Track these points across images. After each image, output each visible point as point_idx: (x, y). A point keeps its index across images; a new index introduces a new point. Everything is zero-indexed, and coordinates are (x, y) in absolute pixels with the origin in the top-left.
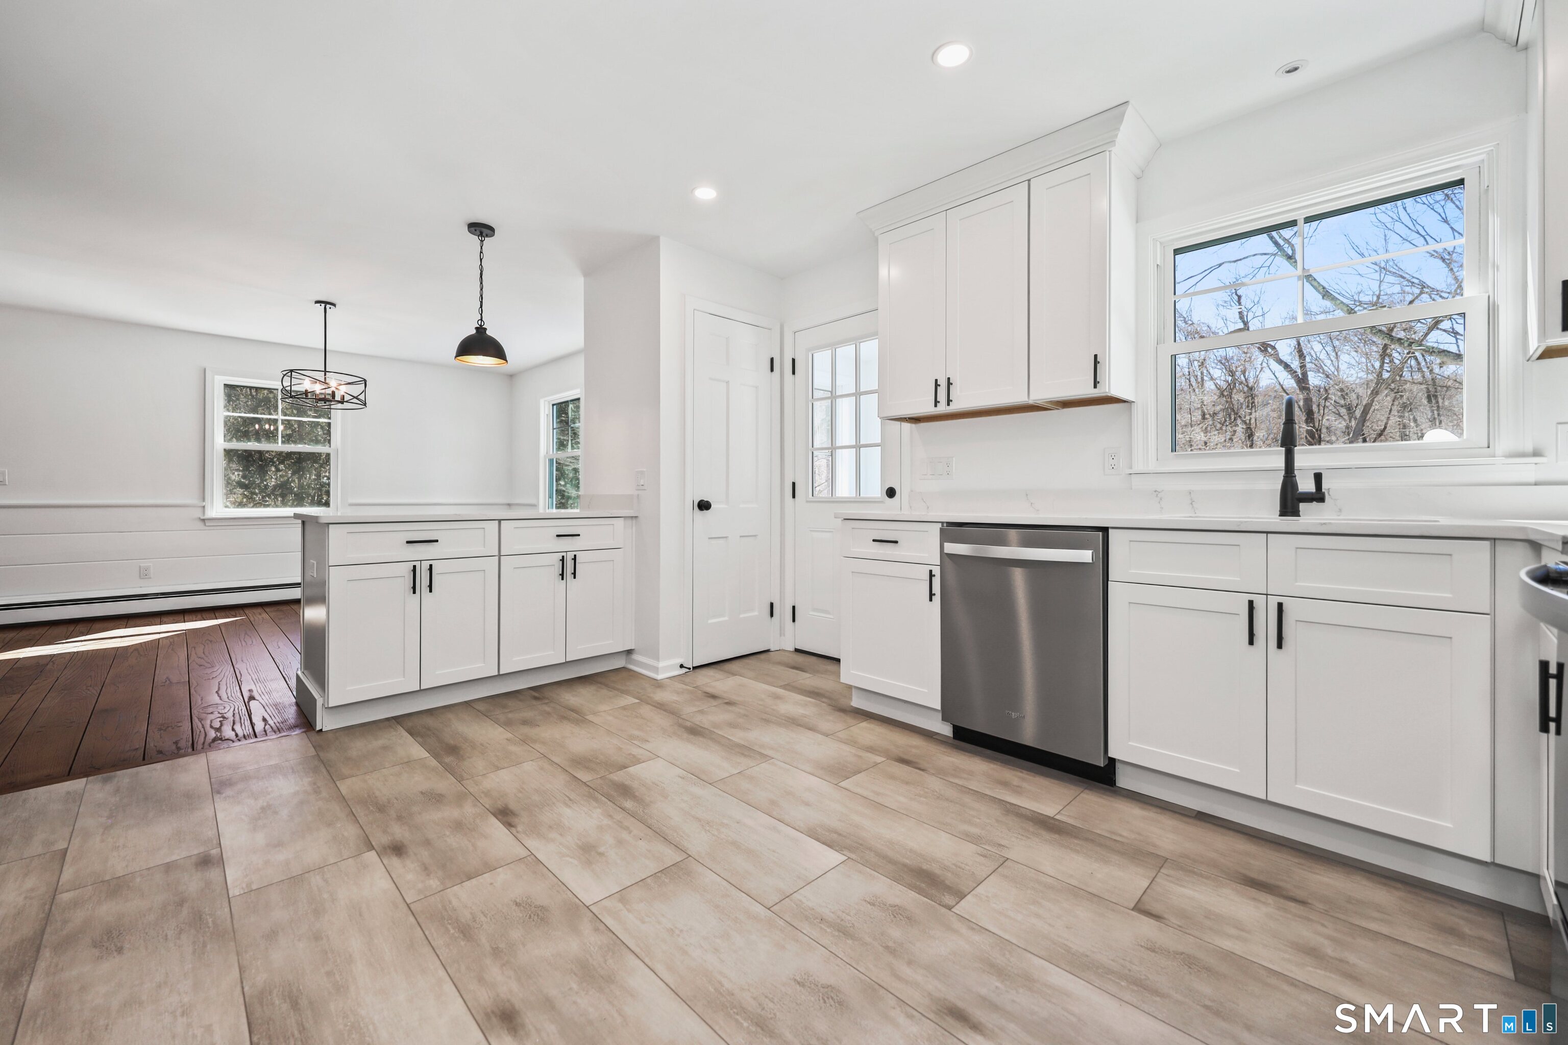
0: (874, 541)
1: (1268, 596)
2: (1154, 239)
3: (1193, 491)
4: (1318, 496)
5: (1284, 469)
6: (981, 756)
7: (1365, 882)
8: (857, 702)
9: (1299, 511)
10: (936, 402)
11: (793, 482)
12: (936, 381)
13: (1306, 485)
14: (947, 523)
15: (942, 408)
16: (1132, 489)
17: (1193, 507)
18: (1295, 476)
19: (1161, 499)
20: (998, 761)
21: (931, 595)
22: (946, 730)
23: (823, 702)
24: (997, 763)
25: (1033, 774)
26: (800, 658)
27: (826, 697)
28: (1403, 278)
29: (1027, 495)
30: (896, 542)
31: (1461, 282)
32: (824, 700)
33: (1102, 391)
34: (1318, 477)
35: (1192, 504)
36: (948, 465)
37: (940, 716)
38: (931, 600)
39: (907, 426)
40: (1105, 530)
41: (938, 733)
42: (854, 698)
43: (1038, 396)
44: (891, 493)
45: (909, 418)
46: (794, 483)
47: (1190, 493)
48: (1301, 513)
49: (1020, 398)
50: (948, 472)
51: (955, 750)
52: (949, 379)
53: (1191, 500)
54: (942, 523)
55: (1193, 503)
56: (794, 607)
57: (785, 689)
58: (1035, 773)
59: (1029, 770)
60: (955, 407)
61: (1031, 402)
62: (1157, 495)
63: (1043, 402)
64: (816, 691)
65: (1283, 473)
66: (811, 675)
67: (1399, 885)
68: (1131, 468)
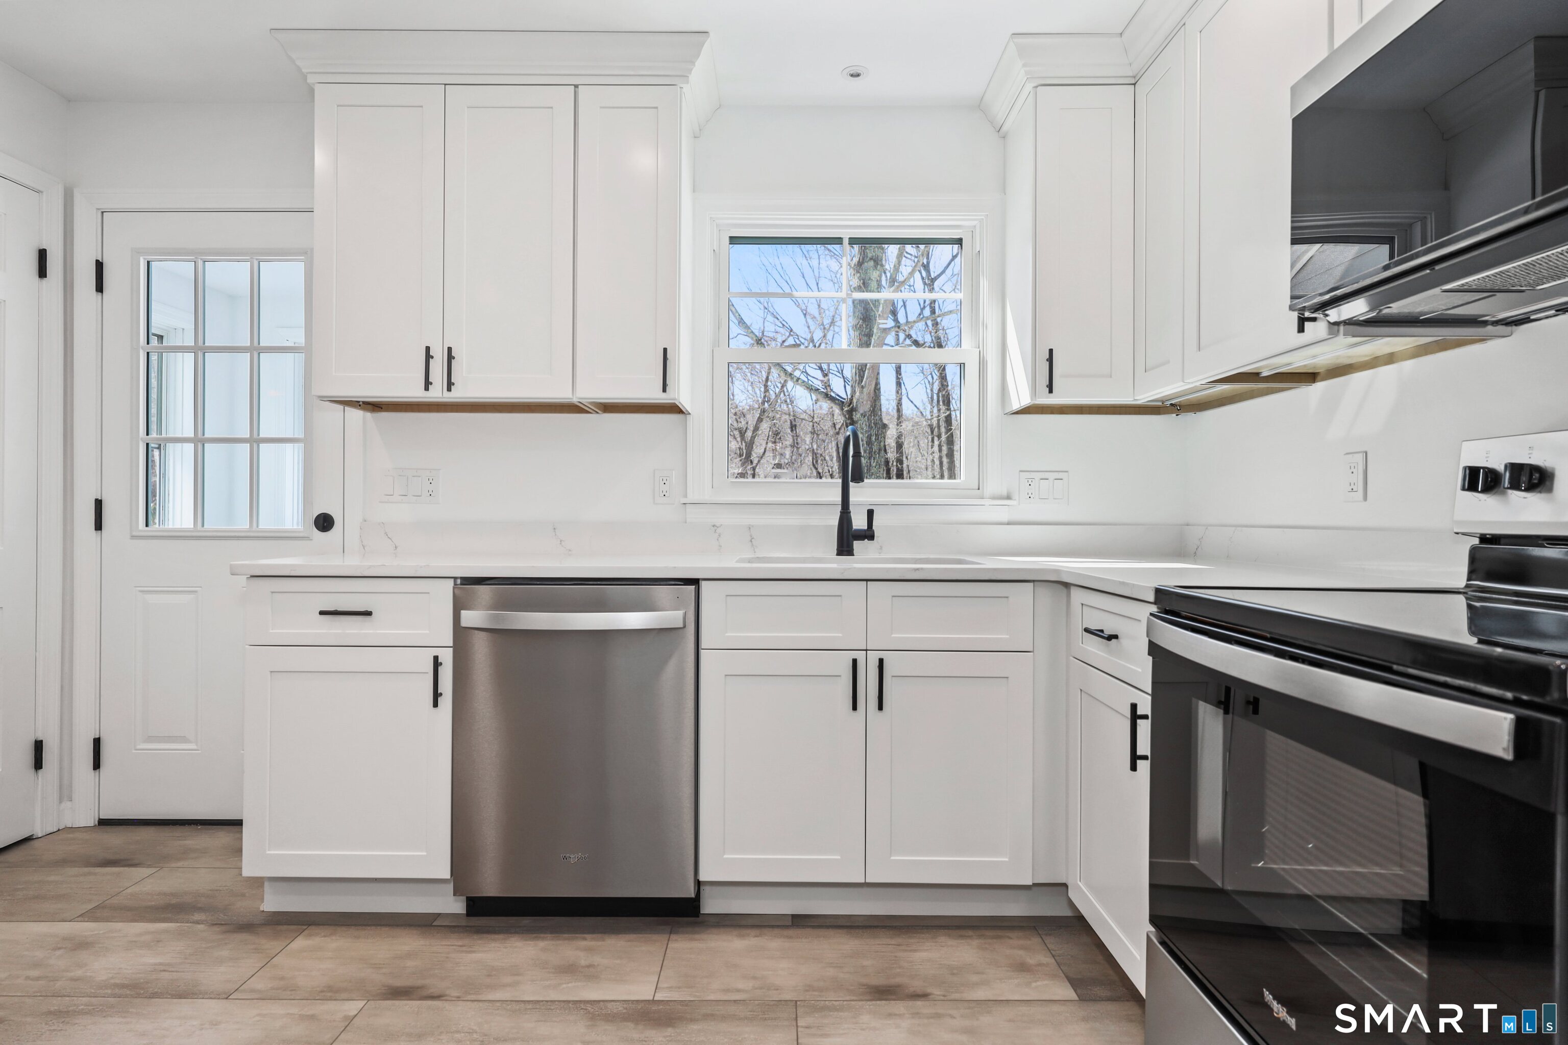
0: (322, 613)
1: (868, 652)
2: (711, 218)
3: (753, 526)
4: (868, 535)
5: (840, 503)
6: (516, 933)
7: (951, 942)
8: (272, 902)
9: (853, 550)
10: (427, 384)
11: (96, 500)
12: (428, 349)
13: (859, 522)
14: (461, 578)
15: (437, 393)
16: (686, 523)
17: (752, 545)
18: (850, 512)
19: (719, 536)
20: (545, 933)
21: (436, 695)
22: (457, 906)
23: (198, 922)
24: (546, 935)
25: (600, 935)
26: (115, 839)
27: (201, 909)
28: (778, 319)
29: (554, 529)
30: (368, 614)
31: (813, 334)
32: (197, 916)
33: (672, 396)
34: (870, 513)
35: (751, 541)
36: (431, 481)
37: (450, 887)
38: (436, 704)
39: (356, 415)
40: (695, 582)
41: (439, 915)
42: (267, 897)
43: (586, 393)
44: (324, 523)
45: (364, 402)
46: (101, 501)
47: (750, 528)
48: (855, 552)
49: (561, 393)
50: (430, 493)
51: (475, 937)
52: (450, 349)
53: (751, 536)
54: (455, 578)
55: (753, 540)
56: (97, 742)
57: (96, 920)
58: (601, 933)
59: (593, 930)
60: (459, 394)
61: (575, 400)
62: (715, 530)
63: (587, 402)
64: (174, 901)
65: (839, 508)
66: (154, 870)
67: (970, 933)
68: (686, 496)
